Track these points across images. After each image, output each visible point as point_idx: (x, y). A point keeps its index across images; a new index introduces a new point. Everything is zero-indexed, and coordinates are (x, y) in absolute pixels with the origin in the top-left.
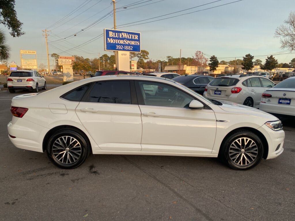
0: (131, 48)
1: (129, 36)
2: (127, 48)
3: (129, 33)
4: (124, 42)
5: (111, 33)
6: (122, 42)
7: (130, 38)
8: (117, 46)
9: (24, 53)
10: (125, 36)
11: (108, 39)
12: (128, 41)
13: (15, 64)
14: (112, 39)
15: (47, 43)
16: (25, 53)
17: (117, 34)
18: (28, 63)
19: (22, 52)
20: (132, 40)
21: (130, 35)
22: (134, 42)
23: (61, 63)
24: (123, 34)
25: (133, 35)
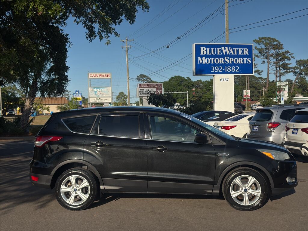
0: (236, 69)
1: (234, 51)
2: (229, 70)
3: (233, 47)
4: (224, 61)
5: (203, 50)
6: (221, 61)
7: (234, 53)
8: (213, 68)
9: (93, 77)
10: (226, 52)
11: (199, 58)
12: (230, 59)
13: (80, 95)
14: (205, 59)
15: (128, 59)
16: (95, 77)
17: (212, 49)
18: (98, 93)
19: (91, 75)
20: (238, 56)
21: (235, 49)
22: (242, 59)
23: (141, 94)
24: (223, 48)
25: (240, 49)
